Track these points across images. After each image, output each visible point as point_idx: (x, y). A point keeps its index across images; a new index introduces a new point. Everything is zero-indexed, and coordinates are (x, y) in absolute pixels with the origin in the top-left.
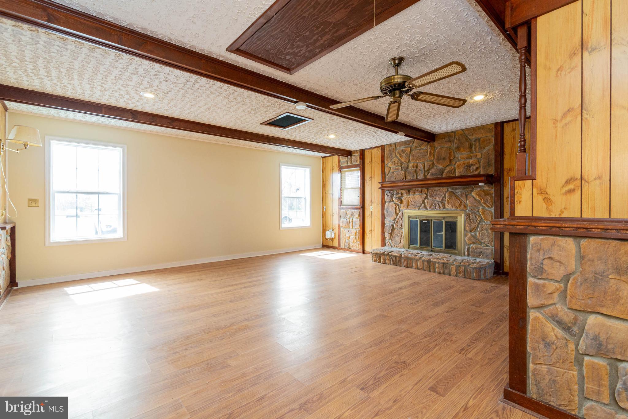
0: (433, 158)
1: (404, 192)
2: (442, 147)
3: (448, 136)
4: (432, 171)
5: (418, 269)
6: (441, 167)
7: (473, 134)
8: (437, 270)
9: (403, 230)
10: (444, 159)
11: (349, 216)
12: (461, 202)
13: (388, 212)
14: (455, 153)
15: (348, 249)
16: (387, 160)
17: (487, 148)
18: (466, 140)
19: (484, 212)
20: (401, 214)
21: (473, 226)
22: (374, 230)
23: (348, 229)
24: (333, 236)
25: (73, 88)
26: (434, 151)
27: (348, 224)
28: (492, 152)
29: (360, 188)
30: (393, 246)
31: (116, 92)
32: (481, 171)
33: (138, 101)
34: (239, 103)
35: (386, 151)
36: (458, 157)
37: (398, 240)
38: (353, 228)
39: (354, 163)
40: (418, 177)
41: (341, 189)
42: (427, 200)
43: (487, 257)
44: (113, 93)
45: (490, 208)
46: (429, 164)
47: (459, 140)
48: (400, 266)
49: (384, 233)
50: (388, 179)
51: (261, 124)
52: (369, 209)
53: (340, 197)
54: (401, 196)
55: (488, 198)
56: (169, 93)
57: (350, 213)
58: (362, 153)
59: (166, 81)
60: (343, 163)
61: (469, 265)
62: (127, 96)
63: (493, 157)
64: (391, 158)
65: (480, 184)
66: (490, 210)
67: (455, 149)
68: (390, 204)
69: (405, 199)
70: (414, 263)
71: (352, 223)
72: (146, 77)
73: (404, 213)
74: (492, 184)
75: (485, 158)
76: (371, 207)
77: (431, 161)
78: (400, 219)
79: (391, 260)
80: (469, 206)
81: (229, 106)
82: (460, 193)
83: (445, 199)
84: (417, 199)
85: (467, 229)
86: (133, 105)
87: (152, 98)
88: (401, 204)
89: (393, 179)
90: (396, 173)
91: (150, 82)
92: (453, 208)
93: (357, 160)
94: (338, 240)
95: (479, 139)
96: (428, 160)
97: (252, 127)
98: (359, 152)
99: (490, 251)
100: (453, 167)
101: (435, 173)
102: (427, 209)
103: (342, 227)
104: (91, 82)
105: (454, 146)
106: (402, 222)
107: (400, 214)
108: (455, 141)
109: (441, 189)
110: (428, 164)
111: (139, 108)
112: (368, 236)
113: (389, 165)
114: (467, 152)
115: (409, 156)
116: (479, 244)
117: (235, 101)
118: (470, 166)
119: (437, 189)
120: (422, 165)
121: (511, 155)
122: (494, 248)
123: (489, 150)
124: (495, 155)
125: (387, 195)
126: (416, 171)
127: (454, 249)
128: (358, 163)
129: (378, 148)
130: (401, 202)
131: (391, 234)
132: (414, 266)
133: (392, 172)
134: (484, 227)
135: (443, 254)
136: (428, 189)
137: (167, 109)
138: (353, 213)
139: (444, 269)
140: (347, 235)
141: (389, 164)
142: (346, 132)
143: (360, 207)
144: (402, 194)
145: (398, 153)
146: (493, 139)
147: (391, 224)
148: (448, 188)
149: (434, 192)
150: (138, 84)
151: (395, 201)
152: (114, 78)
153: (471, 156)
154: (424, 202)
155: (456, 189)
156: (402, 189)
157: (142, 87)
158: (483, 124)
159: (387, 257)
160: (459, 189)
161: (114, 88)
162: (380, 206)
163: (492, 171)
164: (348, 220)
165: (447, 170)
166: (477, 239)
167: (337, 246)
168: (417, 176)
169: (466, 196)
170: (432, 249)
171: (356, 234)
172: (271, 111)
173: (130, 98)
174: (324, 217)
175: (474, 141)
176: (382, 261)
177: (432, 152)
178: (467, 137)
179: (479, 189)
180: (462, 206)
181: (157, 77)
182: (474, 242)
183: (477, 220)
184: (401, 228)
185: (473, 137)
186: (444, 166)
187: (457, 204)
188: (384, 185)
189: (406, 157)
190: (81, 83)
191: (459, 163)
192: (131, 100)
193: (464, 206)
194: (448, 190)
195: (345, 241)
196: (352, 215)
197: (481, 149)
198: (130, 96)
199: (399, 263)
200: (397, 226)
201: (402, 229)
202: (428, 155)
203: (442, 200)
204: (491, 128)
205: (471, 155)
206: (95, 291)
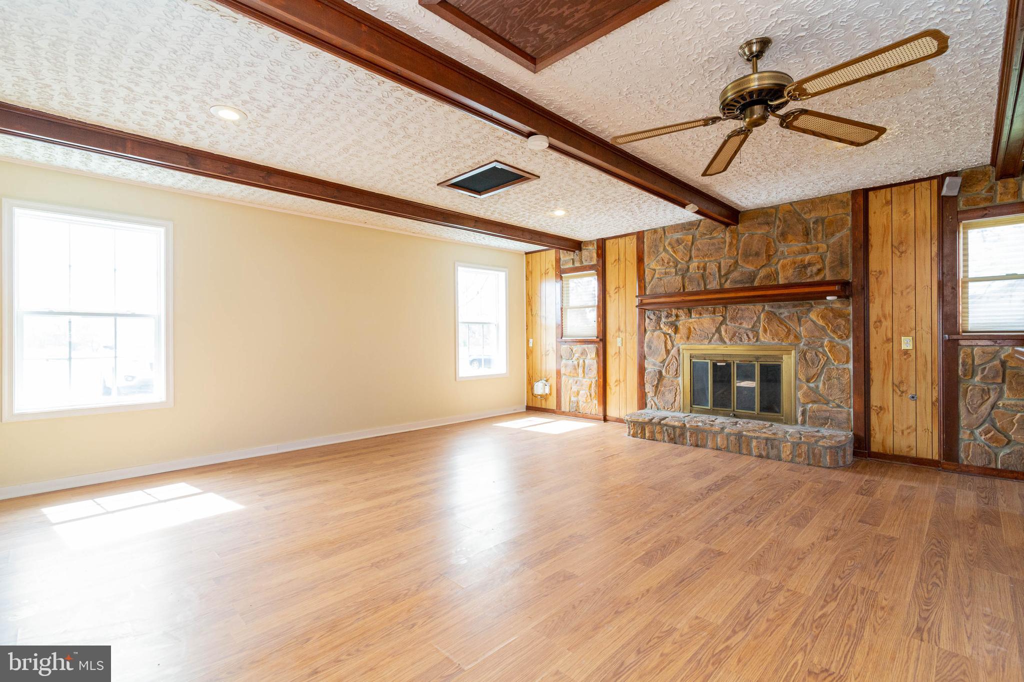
0: (735, 254)
1: (681, 312)
2: (752, 234)
3: (764, 215)
4: (735, 275)
5: (717, 449)
6: (750, 268)
7: (810, 211)
8: (755, 452)
9: (680, 379)
10: (757, 254)
11: (577, 355)
12: (789, 330)
13: (650, 348)
14: (778, 243)
15: (576, 414)
16: (649, 257)
17: (838, 235)
18: (798, 220)
19: (832, 347)
20: (677, 350)
21: (813, 371)
22: (625, 380)
23: (576, 379)
24: (547, 391)
25: (65, 91)
26: (738, 241)
27: (575, 369)
28: (847, 241)
29: (598, 307)
30: (661, 408)
31: (160, 104)
32: (827, 275)
33: (203, 128)
34: (409, 136)
35: (647, 240)
36: (783, 252)
37: (669, 397)
38: (584, 376)
39: (585, 263)
40: (708, 287)
41: (562, 309)
42: (724, 326)
43: (839, 426)
44: (152, 106)
45: (844, 340)
46: (729, 264)
47: (785, 221)
48: (683, 444)
49: (644, 385)
50: (651, 291)
51: (438, 184)
52: (615, 343)
53: (560, 322)
54: (676, 320)
55: (841, 321)
56: (272, 109)
57: (580, 350)
58: (602, 245)
59: (271, 80)
60: (566, 262)
61: (817, 442)
62: (182, 116)
63: (850, 251)
64: (657, 253)
65: (828, 298)
66: (844, 343)
67: (777, 237)
68: (656, 333)
69: (684, 325)
70: (710, 438)
71: (584, 368)
72: (227, 68)
73: (681, 350)
74: (847, 297)
75: (834, 252)
76: (619, 340)
77: (730, 258)
78: (675, 360)
79: (666, 434)
80: (805, 336)
81: (387, 144)
82: (786, 314)
83: (758, 324)
84: (705, 325)
85: (802, 377)
86: (192, 137)
87: (233, 122)
88: (675, 334)
89: (661, 290)
90: (666, 279)
91: (234, 81)
92: (773, 340)
93: (591, 258)
94: (557, 397)
95: (823, 220)
96: (727, 257)
97: (420, 191)
98: (595, 243)
99: (845, 415)
100: (773, 269)
101: (739, 278)
102: (725, 343)
103: (565, 374)
104: (106, 77)
105: (775, 232)
106: (678, 365)
107: (673, 352)
108: (778, 222)
109: (751, 307)
110: (725, 263)
111: (204, 145)
112: (613, 391)
113: (653, 265)
114: (799, 241)
115: (691, 251)
116: (823, 403)
117: (402, 133)
118: (805, 267)
119: (743, 307)
120: (716, 265)
121: (883, 245)
122: (852, 410)
123: (842, 238)
124: (854, 248)
125: (648, 317)
126: (703, 276)
127: (776, 412)
128: (594, 262)
129: (631, 237)
130: (676, 330)
131: (657, 387)
132: (709, 443)
133: (658, 278)
134: (834, 374)
135: (756, 422)
136: (726, 308)
137: (260, 149)
138: (585, 349)
139: (768, 449)
140: (575, 388)
141: (651, 264)
142: (587, 205)
143: (598, 339)
144: (677, 316)
145: (670, 244)
146: (850, 218)
147: (657, 368)
148: (764, 306)
149: (737, 313)
150: (209, 85)
151: (665, 329)
152: (159, 70)
153: (808, 250)
154: (718, 330)
155: (780, 307)
156: (678, 309)
157: (216, 93)
158: (831, 193)
159: (658, 427)
160: (786, 307)
161: (155, 96)
162: (636, 338)
163: (847, 274)
164: (576, 363)
165: (762, 273)
166: (820, 395)
167: (554, 407)
168: (705, 285)
169: (799, 320)
170: (734, 413)
171: (590, 386)
172: (467, 157)
173: (187, 121)
174: (530, 358)
175: (814, 223)
176: (647, 435)
177: (734, 242)
178: (800, 215)
179: (823, 307)
180: (792, 337)
181: (253, 69)
182: (815, 399)
183: (819, 362)
184: (677, 374)
185: (811, 217)
186: (756, 268)
187: (783, 334)
188: (645, 301)
189: (686, 252)
190: (82, 79)
191: (785, 261)
192: (188, 125)
193: (796, 337)
194: (764, 309)
195: (570, 399)
196: (582, 354)
197: (826, 237)
198: (188, 116)
199: (681, 439)
200: (668, 372)
201: (677, 377)
202: (727, 248)
203: (753, 327)
204: (845, 200)
205: (809, 247)
206: (108, 513)
